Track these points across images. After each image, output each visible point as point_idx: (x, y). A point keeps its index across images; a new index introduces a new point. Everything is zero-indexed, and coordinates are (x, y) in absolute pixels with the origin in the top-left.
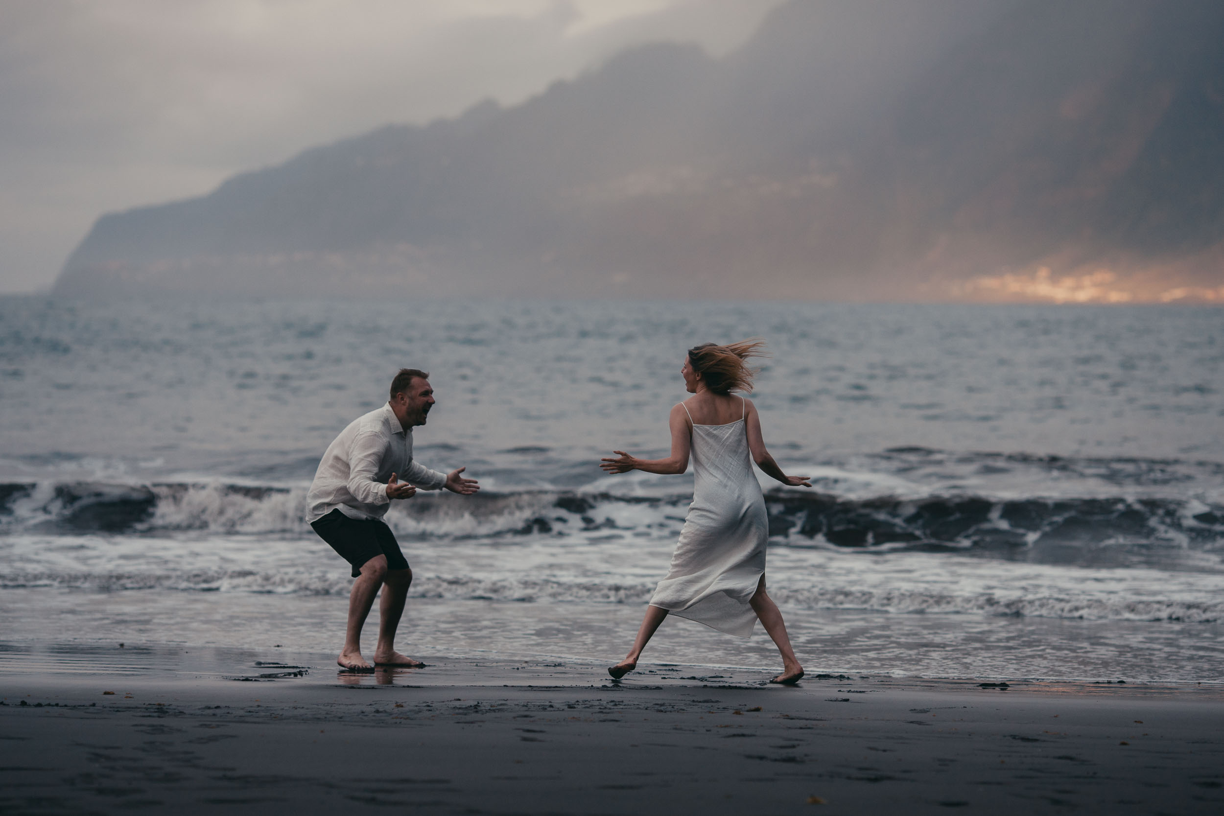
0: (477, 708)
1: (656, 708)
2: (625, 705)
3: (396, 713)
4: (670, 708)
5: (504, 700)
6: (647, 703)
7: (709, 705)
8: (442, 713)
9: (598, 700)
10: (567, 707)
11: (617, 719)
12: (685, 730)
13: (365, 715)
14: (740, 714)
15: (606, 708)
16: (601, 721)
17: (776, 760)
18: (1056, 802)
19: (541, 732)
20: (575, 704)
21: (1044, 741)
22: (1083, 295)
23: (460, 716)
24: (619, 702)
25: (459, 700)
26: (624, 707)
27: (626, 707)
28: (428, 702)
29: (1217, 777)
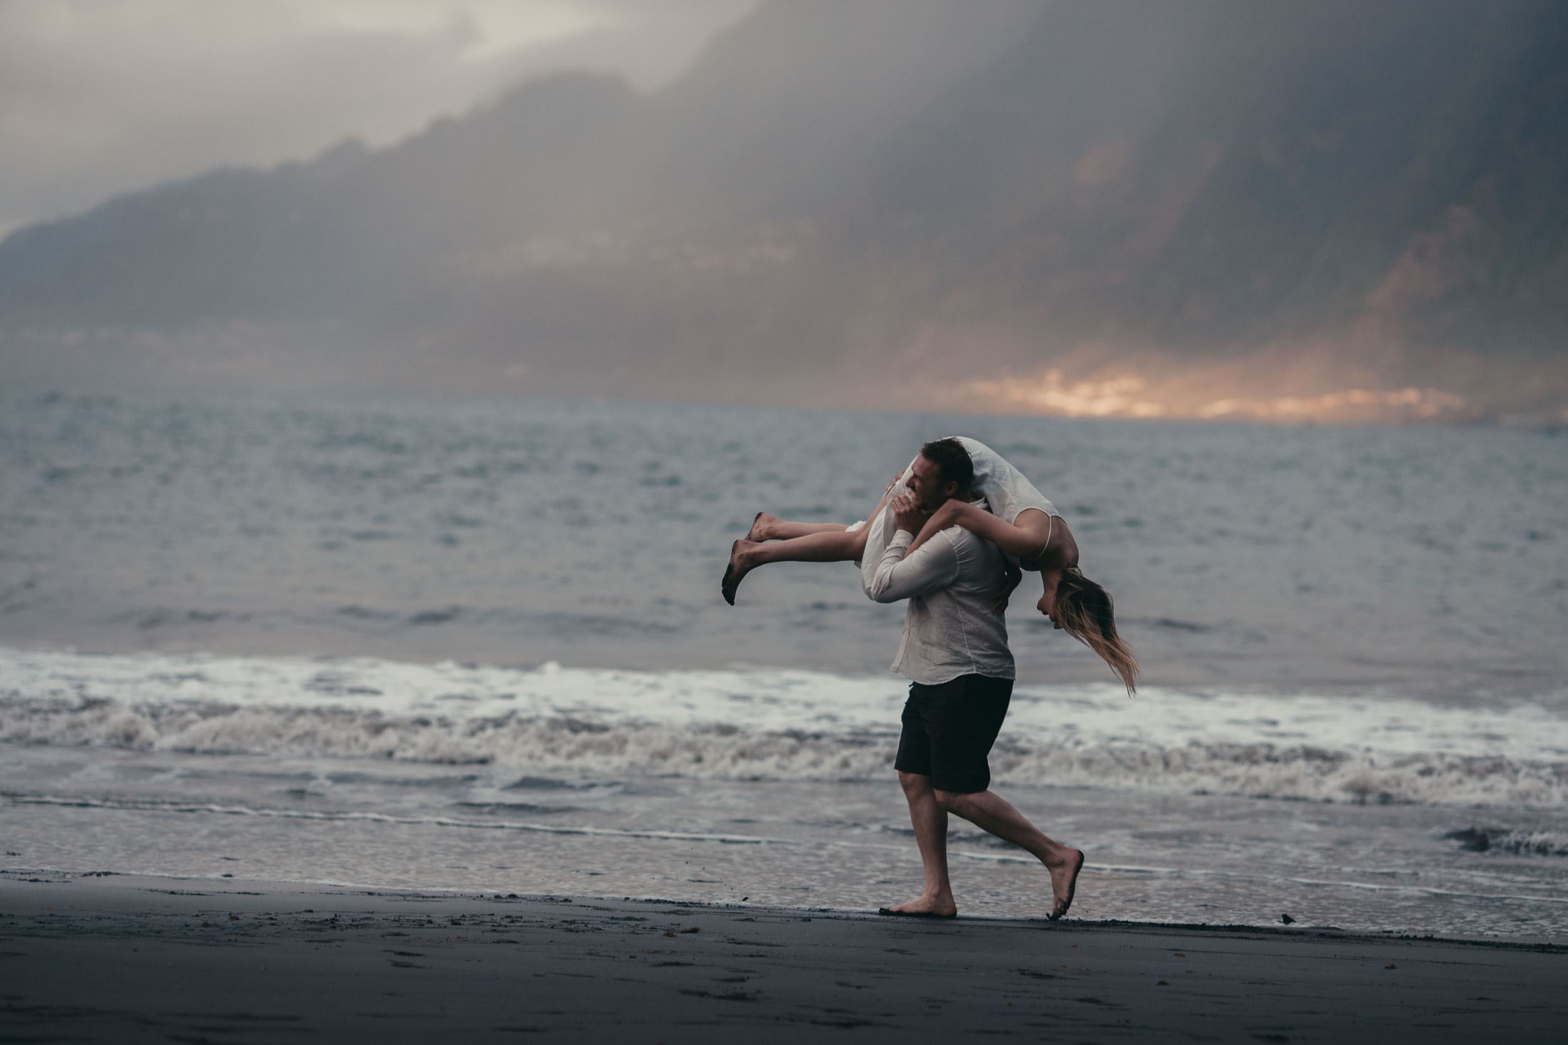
0: (334, 923)
1: (564, 927)
2: (524, 922)
3: (230, 928)
4: (582, 927)
5: (369, 912)
6: (553, 919)
7: (633, 923)
8: (289, 929)
9: (490, 915)
10: (450, 923)
11: (515, 940)
12: (602, 956)
13: (190, 930)
14: (673, 936)
15: (500, 925)
16: (494, 942)
17: (721, 997)
19: (418, 955)
20: (460, 919)
21: (1061, 978)
22: (1105, 406)
23: (313, 933)
24: (517, 917)
25: (311, 911)
26: (523, 924)
27: (526, 924)
28: (271, 914)
29: (1282, 1029)
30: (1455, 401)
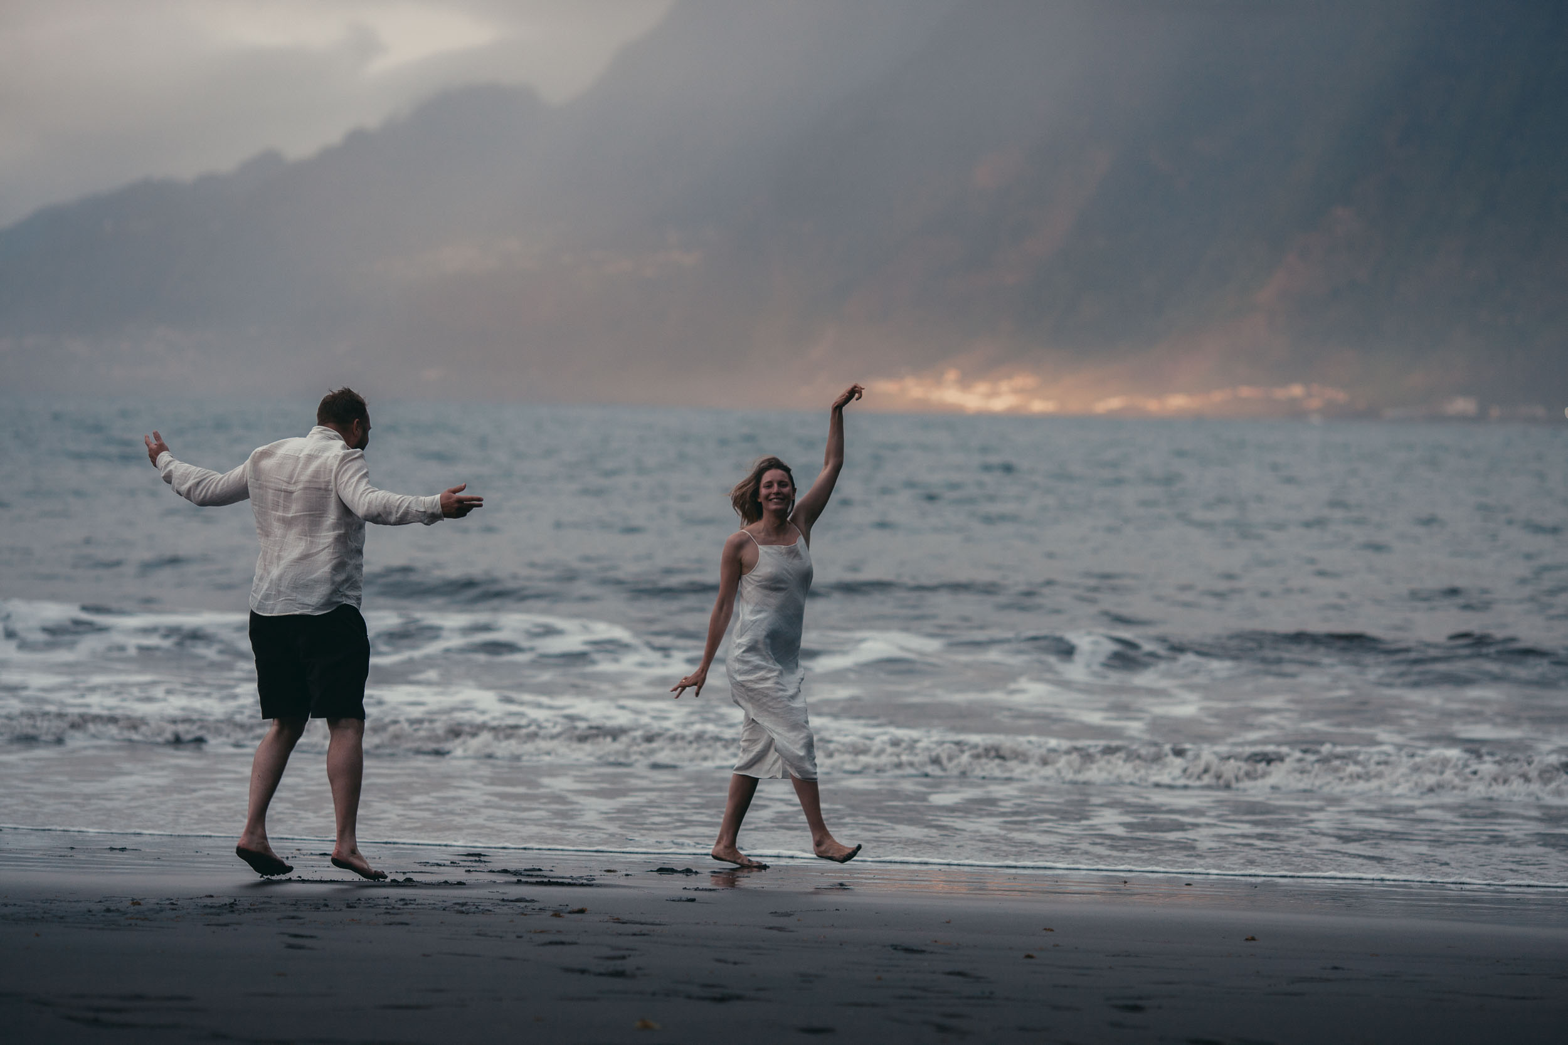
0: (233, 907)
1: (456, 909)
2: (418, 905)
3: (131, 913)
4: (473, 909)
5: (267, 897)
6: (445, 902)
7: (522, 905)
8: (188, 913)
9: (385, 898)
10: (345, 906)
11: (407, 922)
12: (491, 937)
13: (92, 915)
14: (560, 916)
15: (393, 908)
16: (386, 924)
17: (601, 974)
18: (942, 1028)
19: (311, 937)
20: (355, 903)
21: (932, 953)
22: (1001, 403)
23: (211, 917)
24: (410, 900)
25: (211, 896)
26: (416, 907)
27: (419, 907)
28: (172, 899)
29: (1140, 998)
30: (1340, 396)
